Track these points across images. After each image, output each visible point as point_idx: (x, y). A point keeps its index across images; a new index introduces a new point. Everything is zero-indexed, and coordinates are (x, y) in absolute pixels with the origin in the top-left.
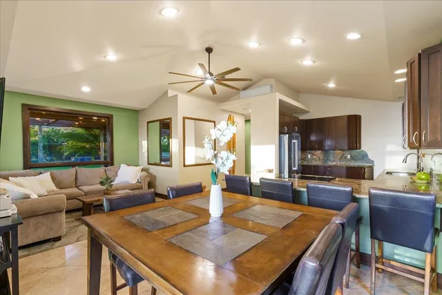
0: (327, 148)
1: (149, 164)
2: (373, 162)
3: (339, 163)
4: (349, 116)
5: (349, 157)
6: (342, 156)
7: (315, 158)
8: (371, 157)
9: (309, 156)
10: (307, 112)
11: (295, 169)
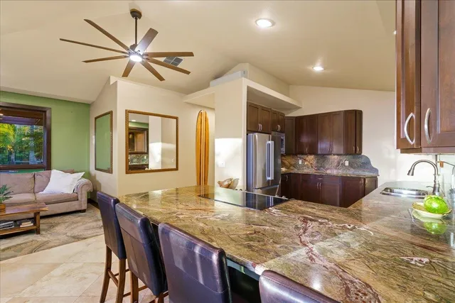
0: (319, 152)
1: (96, 169)
2: (376, 170)
3: (335, 172)
4: (346, 112)
5: (347, 163)
6: (339, 163)
7: (306, 165)
8: (374, 164)
9: (300, 162)
10: (297, 108)
11: (270, 178)
